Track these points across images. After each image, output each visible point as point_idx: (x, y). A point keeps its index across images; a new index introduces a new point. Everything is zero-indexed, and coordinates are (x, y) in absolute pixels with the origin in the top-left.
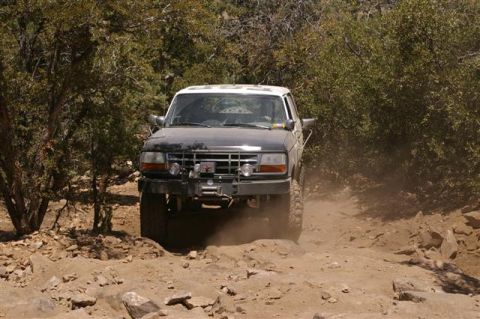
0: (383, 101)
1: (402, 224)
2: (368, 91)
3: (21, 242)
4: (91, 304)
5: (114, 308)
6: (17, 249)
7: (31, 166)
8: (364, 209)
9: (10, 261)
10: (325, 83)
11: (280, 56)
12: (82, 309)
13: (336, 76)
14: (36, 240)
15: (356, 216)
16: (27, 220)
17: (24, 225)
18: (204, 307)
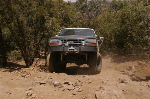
0: (117, 34)
1: (122, 64)
2: (113, 31)
3: (28, 68)
4: (45, 83)
5: (50, 84)
6: (27, 70)
7: (30, 50)
8: (112, 60)
9: (25, 73)
11: (91, 23)
12: (42, 85)
14: (31, 68)
15: (110, 62)
16: (29, 63)
17: (28, 64)
18: (73, 84)
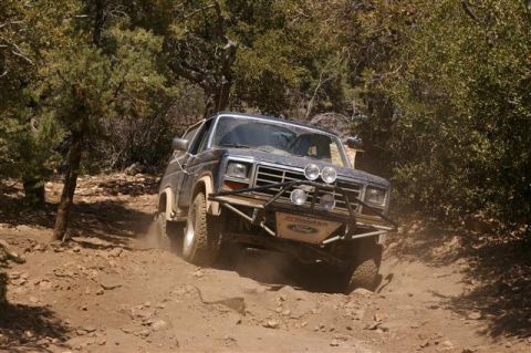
10: (426, 69)
13: (443, 58)
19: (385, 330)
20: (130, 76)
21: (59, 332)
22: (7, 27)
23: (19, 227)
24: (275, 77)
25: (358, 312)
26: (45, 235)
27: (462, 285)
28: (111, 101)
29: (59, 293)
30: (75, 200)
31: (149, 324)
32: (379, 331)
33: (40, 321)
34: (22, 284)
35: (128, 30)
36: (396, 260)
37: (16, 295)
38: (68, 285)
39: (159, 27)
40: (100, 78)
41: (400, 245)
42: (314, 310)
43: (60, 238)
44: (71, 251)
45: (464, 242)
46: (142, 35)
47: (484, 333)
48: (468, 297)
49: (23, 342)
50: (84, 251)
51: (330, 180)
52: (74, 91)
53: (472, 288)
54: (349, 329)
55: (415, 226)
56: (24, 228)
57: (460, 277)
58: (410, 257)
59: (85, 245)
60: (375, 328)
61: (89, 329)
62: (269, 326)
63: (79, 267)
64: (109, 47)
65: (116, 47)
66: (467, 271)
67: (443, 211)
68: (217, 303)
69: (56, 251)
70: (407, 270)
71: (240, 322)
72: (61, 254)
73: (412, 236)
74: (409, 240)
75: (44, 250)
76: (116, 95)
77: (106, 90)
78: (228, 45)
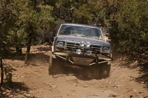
10: (127, 14)
13: (132, 11)
19: (117, 87)
20: (45, 18)
21: (27, 89)
22: (10, 5)
23: (15, 61)
24: (85, 17)
25: (110, 82)
26: (22, 63)
27: (139, 74)
28: (39, 25)
29: (26, 79)
30: (30, 53)
31: (51, 87)
32: (115, 87)
33: (21, 86)
34: (16, 76)
35: (44, 5)
36: (120, 67)
37: (14, 79)
38: (29, 76)
39: (52, 4)
40: (36, 19)
41: (121, 63)
42: (97, 82)
43: (26, 63)
44: (29, 67)
45: (139, 62)
46: (48, 7)
47: (145, 87)
48: (140, 77)
49: (17, 92)
50: (33, 67)
51: (88, 46)
52: (29, 23)
53: (141, 75)
54: (107, 87)
55: (125, 58)
56: (16, 61)
57: (138, 72)
58: (124, 67)
59: (33, 65)
60: (114, 87)
61: (35, 88)
62: (85, 87)
63: (32, 71)
64: (39, 10)
65: (40, 10)
66: (140, 70)
67: (133, 53)
68: (70, 80)
69: (25, 67)
70: (123, 70)
71: (76, 86)
72: (26, 68)
73: (124, 61)
74: (123, 62)
75: (22, 67)
76: (41, 23)
77: (38, 22)
78: (72, 9)
